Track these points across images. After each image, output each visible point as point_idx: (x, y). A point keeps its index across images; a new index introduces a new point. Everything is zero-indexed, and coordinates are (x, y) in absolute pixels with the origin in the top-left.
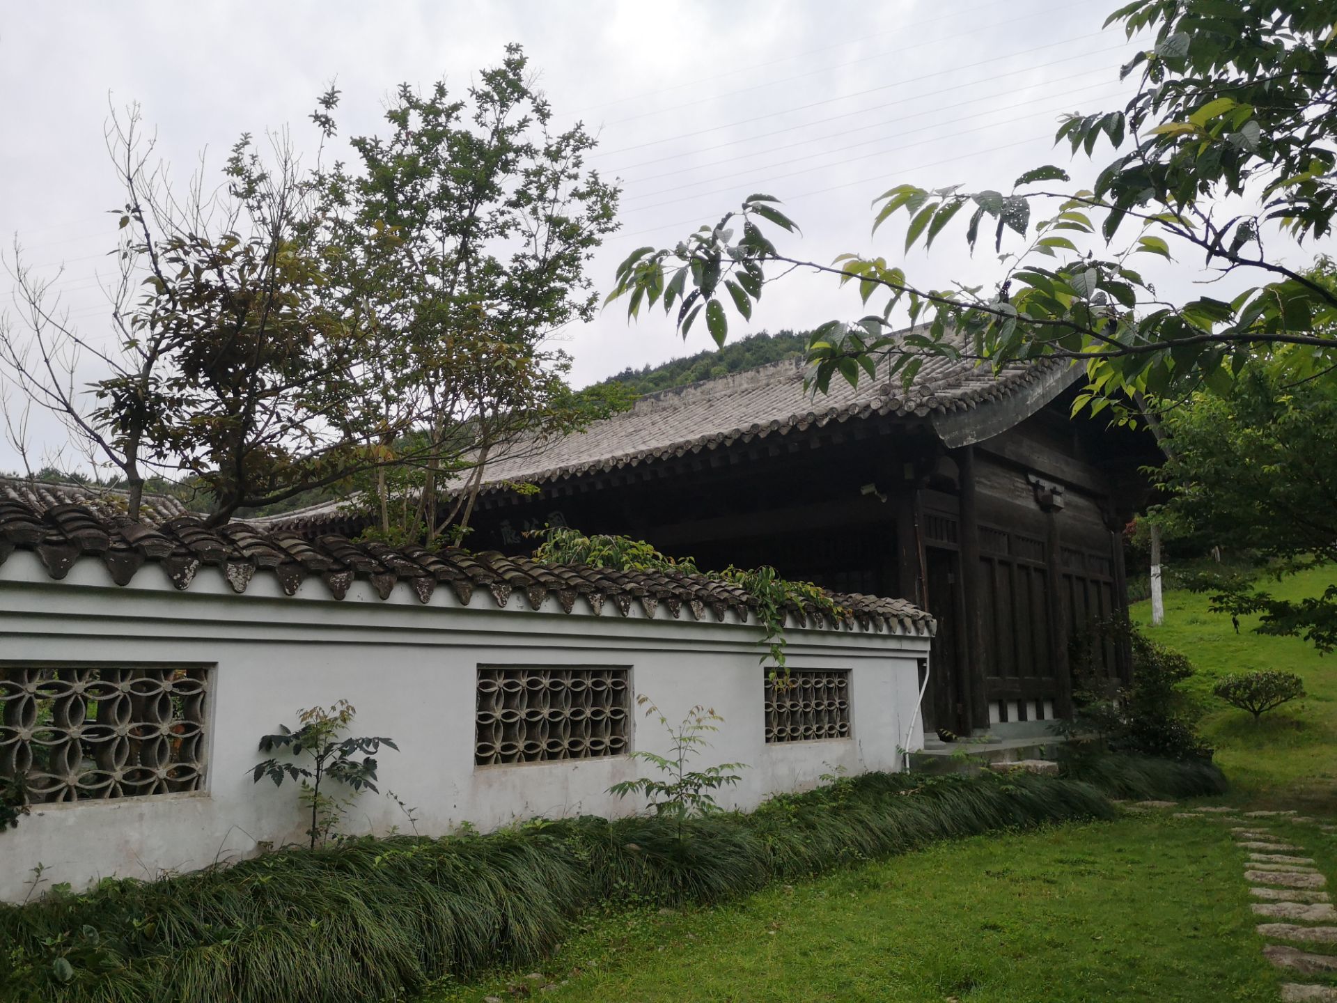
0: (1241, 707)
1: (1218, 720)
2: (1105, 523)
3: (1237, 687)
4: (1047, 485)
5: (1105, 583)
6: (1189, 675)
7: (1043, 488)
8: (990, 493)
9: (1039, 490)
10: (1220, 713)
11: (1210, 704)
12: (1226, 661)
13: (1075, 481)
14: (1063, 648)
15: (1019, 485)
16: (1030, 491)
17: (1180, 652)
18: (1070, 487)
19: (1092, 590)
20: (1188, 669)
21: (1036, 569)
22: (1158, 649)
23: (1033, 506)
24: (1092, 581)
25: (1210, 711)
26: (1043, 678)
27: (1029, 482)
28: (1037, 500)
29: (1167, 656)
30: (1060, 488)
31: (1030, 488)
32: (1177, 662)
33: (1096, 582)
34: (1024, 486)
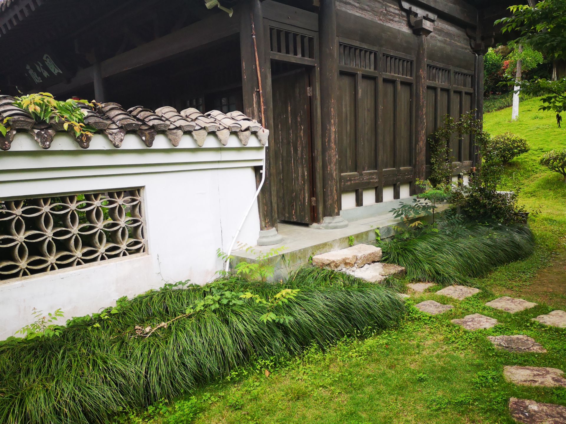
0: (557, 171)
1: (540, 178)
2: (472, 48)
3: (555, 159)
4: (421, 12)
5: (466, 93)
6: (527, 151)
7: (416, 15)
8: (357, 14)
9: (412, 17)
10: (542, 174)
11: (537, 168)
12: (551, 141)
13: (446, 11)
14: (422, 144)
15: (392, 10)
16: (403, 16)
17: (523, 138)
18: (442, 16)
19: (455, 99)
20: (525, 148)
21: (402, 83)
22: (508, 137)
23: (405, 29)
24: (455, 92)
25: (536, 173)
26: (402, 168)
27: (402, 9)
28: (409, 25)
29: (514, 140)
30: (431, 16)
31: (404, 14)
32: (519, 144)
33: (459, 93)
34: (397, 12)
